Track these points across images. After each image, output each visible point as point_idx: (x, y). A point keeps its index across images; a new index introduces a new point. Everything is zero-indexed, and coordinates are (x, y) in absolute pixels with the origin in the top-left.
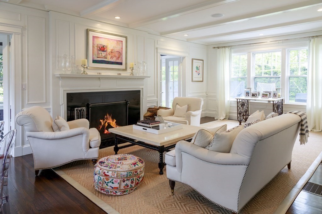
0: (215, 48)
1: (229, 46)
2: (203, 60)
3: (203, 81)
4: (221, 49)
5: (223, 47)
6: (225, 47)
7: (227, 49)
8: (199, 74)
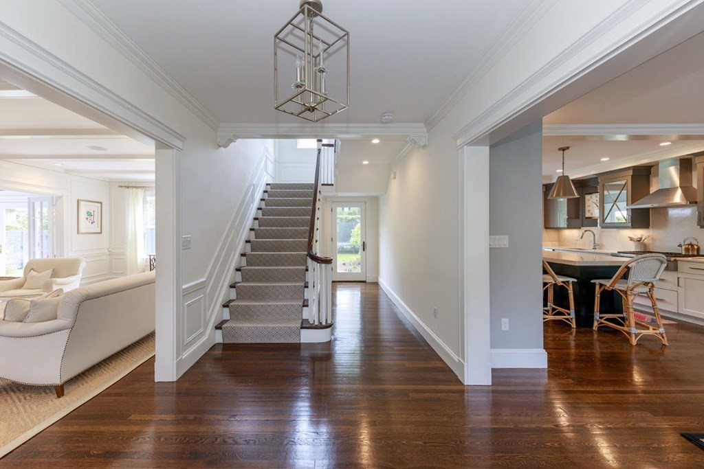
0: (121, 187)
1: (143, 187)
2: (101, 203)
3: (101, 233)
4: (130, 190)
5: (133, 187)
6: (136, 187)
7: (140, 190)
8: (92, 223)
